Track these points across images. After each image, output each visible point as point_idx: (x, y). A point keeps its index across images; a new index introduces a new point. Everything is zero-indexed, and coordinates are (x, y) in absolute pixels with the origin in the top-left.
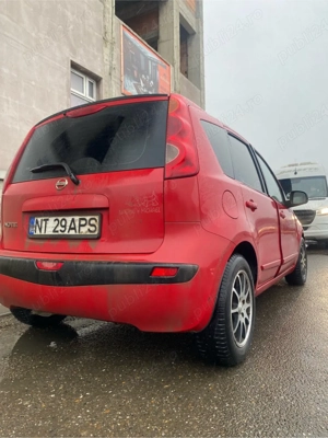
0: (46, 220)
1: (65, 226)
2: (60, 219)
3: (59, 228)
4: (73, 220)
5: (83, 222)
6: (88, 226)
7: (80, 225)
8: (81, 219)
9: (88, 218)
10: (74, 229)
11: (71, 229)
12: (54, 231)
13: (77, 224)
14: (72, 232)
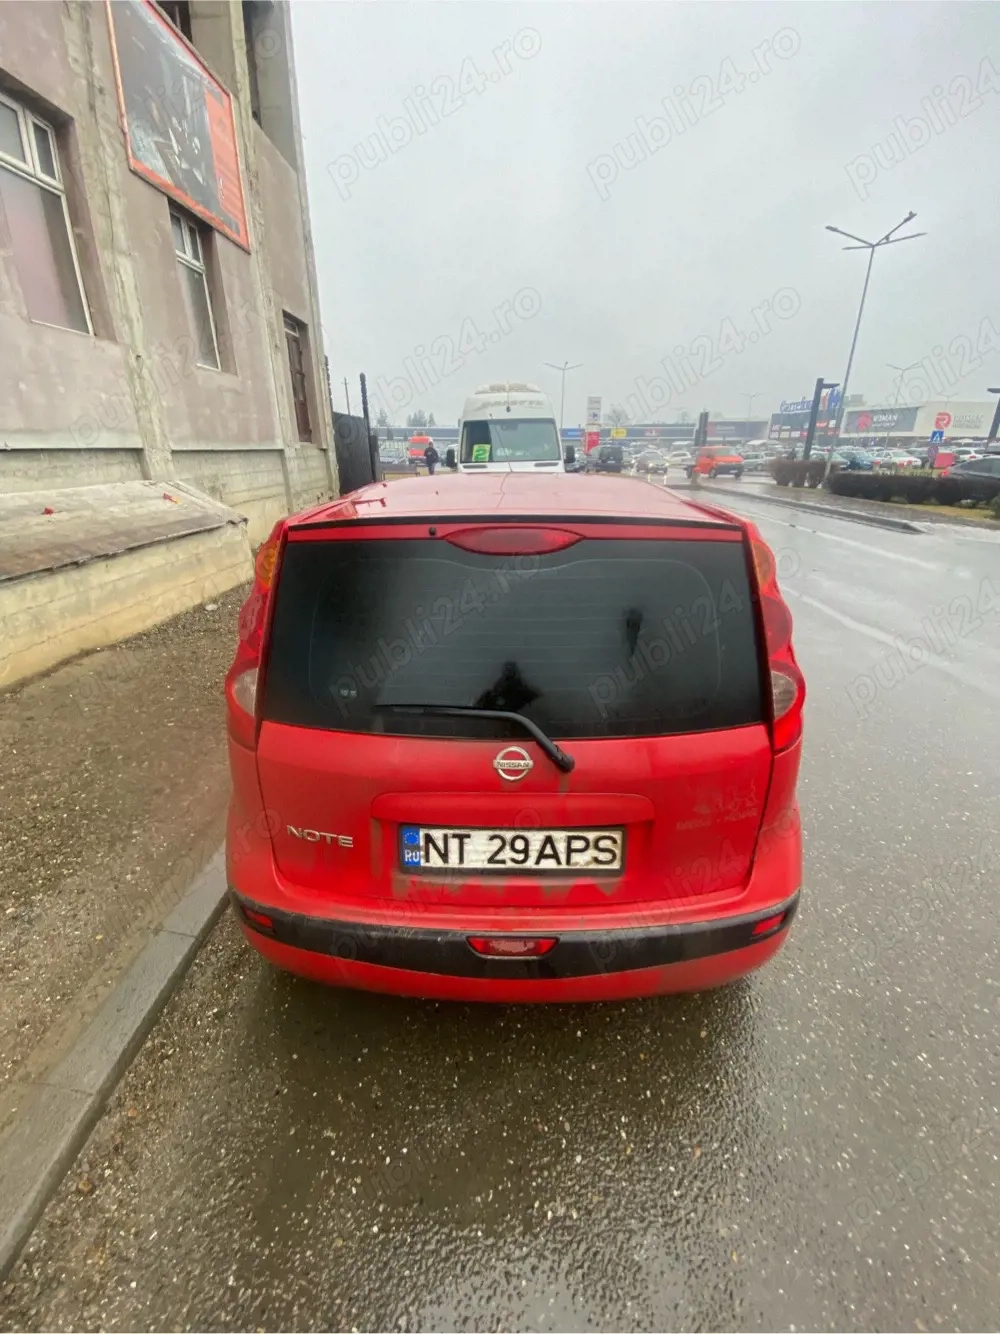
0: (461, 838)
1: (526, 851)
2: (509, 835)
3: (507, 854)
4: (549, 840)
5: (578, 844)
6: (592, 853)
7: (570, 851)
8: (570, 839)
9: (591, 836)
10: (555, 856)
11: (542, 856)
12: (491, 860)
13: (561, 847)
14: (548, 864)
